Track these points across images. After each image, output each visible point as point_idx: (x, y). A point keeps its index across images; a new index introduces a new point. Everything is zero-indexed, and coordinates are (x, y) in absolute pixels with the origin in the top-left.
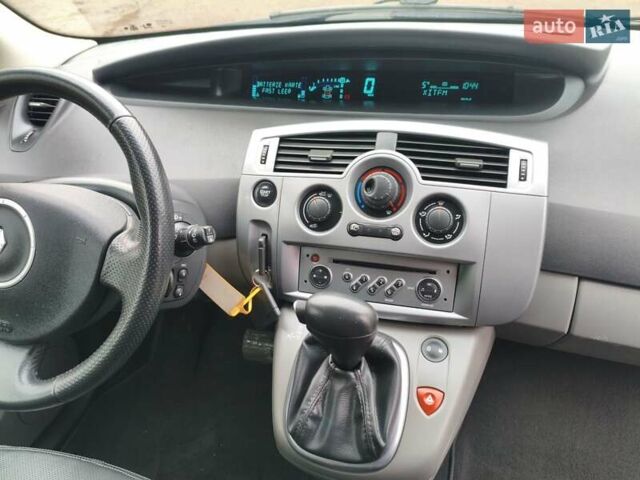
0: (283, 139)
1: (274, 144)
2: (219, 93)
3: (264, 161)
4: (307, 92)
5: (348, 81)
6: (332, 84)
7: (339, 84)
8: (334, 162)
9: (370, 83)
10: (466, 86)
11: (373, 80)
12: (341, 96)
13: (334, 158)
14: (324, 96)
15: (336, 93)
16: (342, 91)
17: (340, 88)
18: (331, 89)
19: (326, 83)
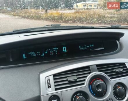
0: (54, 75)
1: (51, 78)
2: (11, 60)
3: (49, 87)
4: (45, 54)
5: (57, 48)
6: (53, 50)
7: (55, 50)
8: (78, 80)
9: (64, 48)
10: (91, 46)
11: (65, 47)
12: (56, 53)
13: (78, 78)
14: (51, 54)
15: (54, 52)
16: (56, 52)
17: (56, 51)
18: (52, 52)
19: (50, 50)
